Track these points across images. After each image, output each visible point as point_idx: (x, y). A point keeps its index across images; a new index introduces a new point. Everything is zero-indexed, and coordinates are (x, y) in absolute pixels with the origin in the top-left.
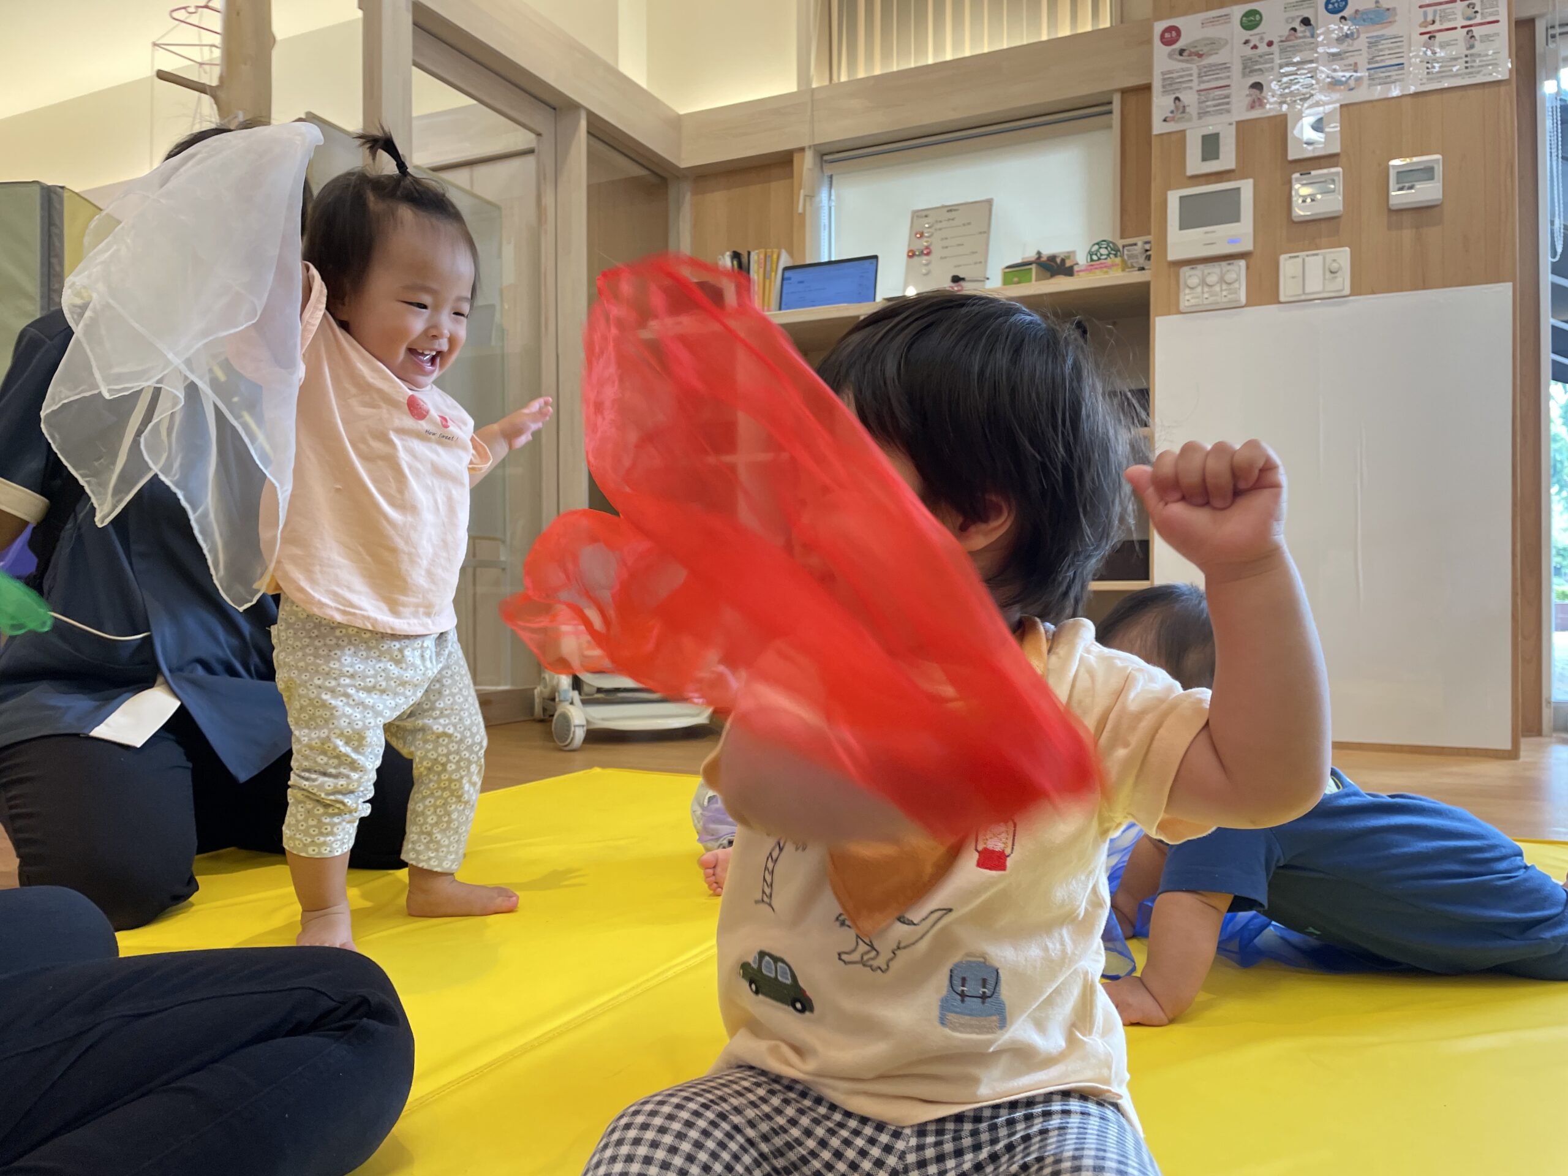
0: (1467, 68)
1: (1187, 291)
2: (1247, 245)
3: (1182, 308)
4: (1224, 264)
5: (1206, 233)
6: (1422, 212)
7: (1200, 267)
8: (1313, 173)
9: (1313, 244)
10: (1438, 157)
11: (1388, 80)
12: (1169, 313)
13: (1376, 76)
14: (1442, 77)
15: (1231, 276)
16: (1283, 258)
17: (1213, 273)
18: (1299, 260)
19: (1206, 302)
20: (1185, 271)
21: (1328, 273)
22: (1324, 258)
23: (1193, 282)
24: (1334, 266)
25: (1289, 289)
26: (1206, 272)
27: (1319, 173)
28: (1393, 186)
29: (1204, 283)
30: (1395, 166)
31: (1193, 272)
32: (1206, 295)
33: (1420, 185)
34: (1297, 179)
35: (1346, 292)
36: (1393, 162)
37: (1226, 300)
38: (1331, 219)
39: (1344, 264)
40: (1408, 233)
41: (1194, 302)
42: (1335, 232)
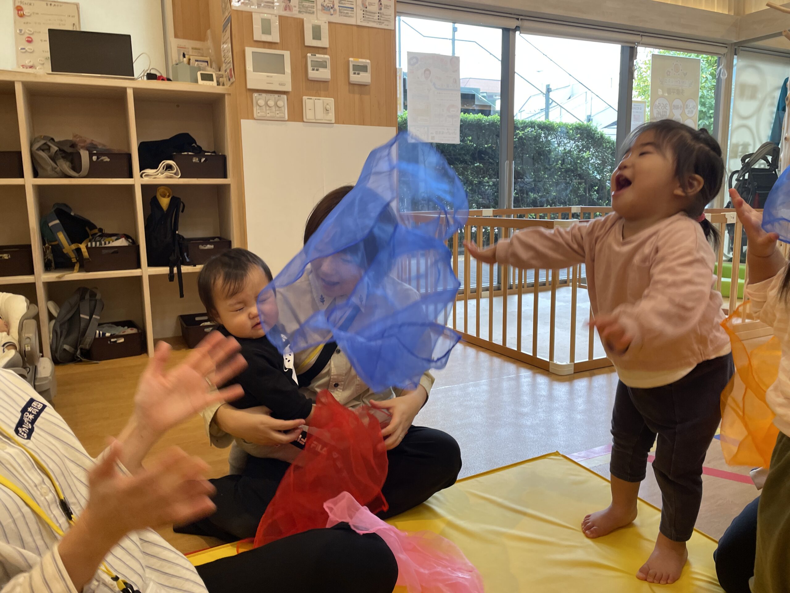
0: (378, 19)
1: (258, 107)
2: (288, 88)
3: (255, 116)
4: (276, 95)
5: (268, 76)
6: (363, 87)
7: (264, 95)
8: (317, 55)
9: (317, 94)
10: (368, 61)
11: (347, 15)
12: (248, 118)
13: (342, 11)
14: (369, 21)
15: (280, 103)
16: (305, 98)
17: (272, 100)
18: (312, 100)
19: (268, 115)
20: (255, 95)
21: (325, 110)
22: (323, 102)
23: (261, 102)
24: (328, 107)
25: (309, 115)
26: (267, 98)
27: (320, 57)
28: (351, 72)
29: (266, 104)
30: (351, 61)
31: (260, 97)
32: (268, 112)
33: (362, 74)
34: (309, 56)
35: (333, 121)
36: (351, 59)
37: (278, 116)
38: (325, 82)
39: (332, 107)
40: (357, 96)
41: (262, 114)
42: (326, 90)
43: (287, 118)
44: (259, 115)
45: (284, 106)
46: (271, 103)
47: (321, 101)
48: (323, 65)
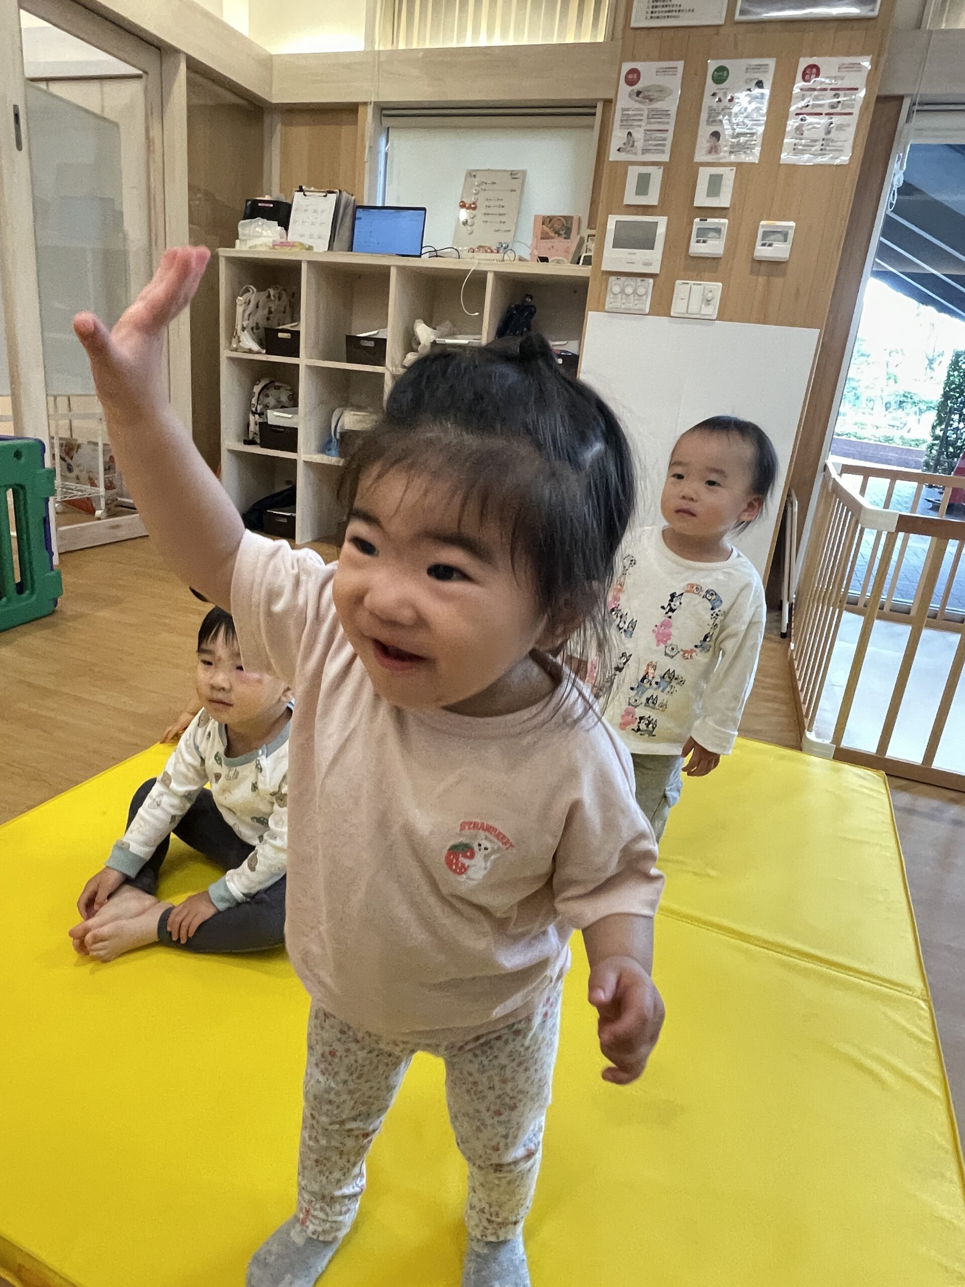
0: (821, 150)
1: (612, 295)
2: (655, 269)
3: (606, 308)
4: (639, 279)
5: (631, 253)
6: (775, 266)
7: (623, 279)
8: (709, 220)
9: (699, 277)
10: (792, 224)
12: (597, 310)
15: (641, 291)
16: (678, 282)
17: (630, 285)
18: (689, 286)
19: (624, 307)
20: (613, 279)
21: (705, 301)
22: (704, 288)
23: (616, 289)
24: (710, 296)
25: (678, 307)
26: (625, 283)
27: (712, 221)
28: (759, 241)
29: (622, 292)
30: (763, 225)
31: (618, 282)
32: (624, 301)
33: (776, 244)
34: (696, 223)
35: (714, 316)
36: (763, 223)
37: (636, 307)
38: (716, 259)
39: (717, 296)
40: (762, 280)
41: (615, 305)
42: (715, 270)
43: (647, 311)
44: (611, 306)
45: (646, 294)
46: (629, 290)
47: (702, 287)
48: (715, 233)
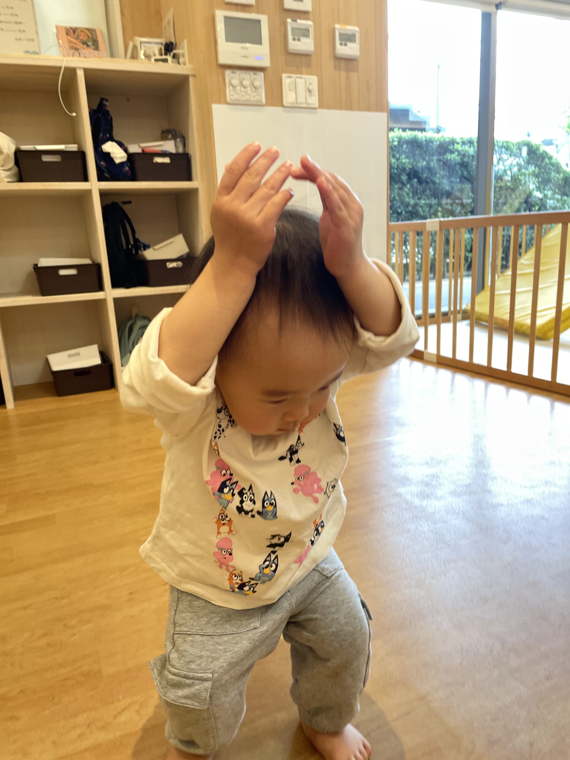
1: (231, 88)
2: (266, 63)
3: (228, 99)
4: (252, 73)
5: (243, 48)
6: (349, 60)
7: (238, 72)
8: (299, 21)
9: (300, 71)
10: (357, 29)
12: (220, 102)
15: (257, 83)
16: (284, 76)
17: (247, 77)
18: (293, 79)
19: (243, 98)
20: (228, 72)
21: (307, 92)
22: (305, 81)
23: (234, 82)
24: (310, 87)
25: (289, 98)
26: (242, 77)
27: (302, 22)
28: (338, 42)
29: (241, 84)
30: (338, 29)
31: (233, 75)
32: (243, 93)
33: (350, 44)
34: (290, 23)
35: (317, 105)
36: (337, 26)
37: (254, 99)
38: (307, 55)
39: (315, 87)
40: (343, 74)
41: (236, 97)
42: (309, 65)
43: (264, 102)
44: (232, 98)
45: (261, 86)
46: (247, 83)
47: (303, 80)
48: (305, 33)
